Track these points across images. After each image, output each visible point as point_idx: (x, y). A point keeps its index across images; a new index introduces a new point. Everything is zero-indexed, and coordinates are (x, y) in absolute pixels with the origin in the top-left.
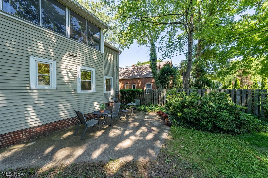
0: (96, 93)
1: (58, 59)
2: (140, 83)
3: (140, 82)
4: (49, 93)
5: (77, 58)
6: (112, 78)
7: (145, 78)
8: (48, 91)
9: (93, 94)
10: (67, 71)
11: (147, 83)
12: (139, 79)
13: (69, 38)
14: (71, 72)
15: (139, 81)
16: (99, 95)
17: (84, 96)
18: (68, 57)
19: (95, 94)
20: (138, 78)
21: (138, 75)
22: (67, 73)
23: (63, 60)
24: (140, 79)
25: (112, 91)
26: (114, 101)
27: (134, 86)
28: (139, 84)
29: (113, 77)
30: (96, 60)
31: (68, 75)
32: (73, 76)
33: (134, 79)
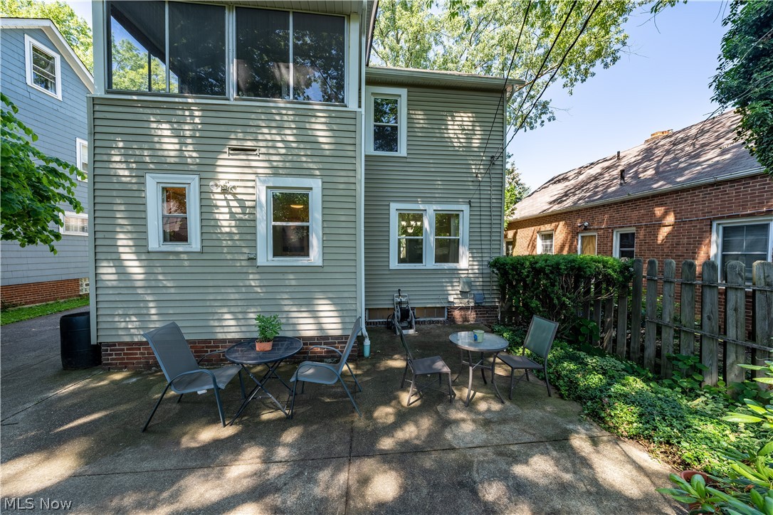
0: (326, 269)
1: (206, 168)
2: (670, 219)
3: (665, 214)
4: (186, 263)
5: (255, 153)
6: (466, 208)
7: (712, 185)
8: (184, 257)
9: (312, 269)
10: (226, 199)
11: (729, 217)
12: (659, 198)
13: (235, 99)
14: (237, 200)
15: (659, 211)
16: (337, 276)
17: (281, 276)
18: (231, 157)
19: (321, 270)
20: (654, 196)
21: (659, 175)
22: (229, 206)
23: (219, 169)
24: (669, 201)
25: (465, 262)
26: (472, 304)
27: (627, 240)
28: (662, 226)
29: (470, 203)
30: (326, 147)
31: (230, 210)
32: (244, 214)
33: (629, 201)
